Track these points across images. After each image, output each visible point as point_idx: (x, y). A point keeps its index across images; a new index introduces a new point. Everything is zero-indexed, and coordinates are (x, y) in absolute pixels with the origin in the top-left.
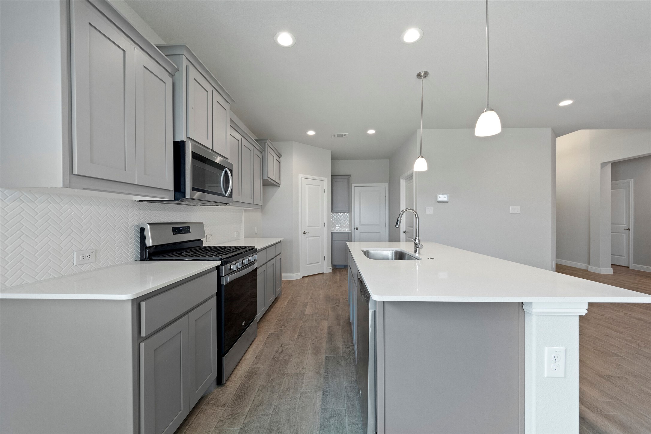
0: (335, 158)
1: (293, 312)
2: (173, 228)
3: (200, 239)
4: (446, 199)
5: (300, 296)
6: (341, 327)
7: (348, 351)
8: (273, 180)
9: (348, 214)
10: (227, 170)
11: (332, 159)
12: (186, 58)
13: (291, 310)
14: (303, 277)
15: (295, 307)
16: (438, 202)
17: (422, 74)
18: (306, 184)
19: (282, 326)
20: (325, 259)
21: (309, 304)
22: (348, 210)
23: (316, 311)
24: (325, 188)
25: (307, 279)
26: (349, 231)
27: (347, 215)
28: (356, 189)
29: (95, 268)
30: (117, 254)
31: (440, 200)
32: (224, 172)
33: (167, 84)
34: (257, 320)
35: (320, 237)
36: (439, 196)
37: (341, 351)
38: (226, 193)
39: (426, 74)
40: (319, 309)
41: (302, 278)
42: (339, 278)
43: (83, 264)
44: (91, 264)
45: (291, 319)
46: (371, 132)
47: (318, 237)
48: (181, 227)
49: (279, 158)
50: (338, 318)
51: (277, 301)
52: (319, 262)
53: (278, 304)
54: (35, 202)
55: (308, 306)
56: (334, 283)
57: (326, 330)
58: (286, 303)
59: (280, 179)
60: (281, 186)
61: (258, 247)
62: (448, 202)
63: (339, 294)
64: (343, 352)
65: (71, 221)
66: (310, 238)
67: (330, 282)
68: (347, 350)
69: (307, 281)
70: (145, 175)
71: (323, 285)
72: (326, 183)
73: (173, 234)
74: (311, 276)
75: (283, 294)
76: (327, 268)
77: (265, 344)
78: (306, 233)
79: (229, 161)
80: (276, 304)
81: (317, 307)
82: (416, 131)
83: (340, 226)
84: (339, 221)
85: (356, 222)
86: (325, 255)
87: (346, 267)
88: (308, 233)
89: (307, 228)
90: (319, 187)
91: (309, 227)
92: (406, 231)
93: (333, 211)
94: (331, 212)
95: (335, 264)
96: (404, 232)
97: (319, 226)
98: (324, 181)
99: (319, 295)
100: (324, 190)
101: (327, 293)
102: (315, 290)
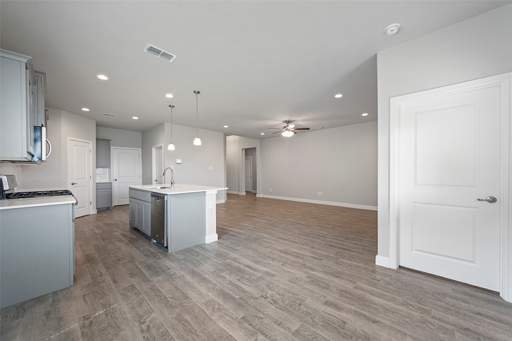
0: (98, 125)
4: (180, 162)
6: (128, 232)
9: (107, 169)
16: (177, 163)
18: (74, 145)
20: (91, 204)
21: (95, 229)
22: (108, 166)
24: (91, 148)
28: (115, 151)
31: (177, 162)
35: (87, 187)
36: (177, 160)
39: (173, 106)
46: (135, 118)
47: (85, 187)
52: (86, 207)
57: (120, 235)
62: (181, 163)
66: (77, 188)
67: (97, 220)
72: (91, 145)
76: (93, 210)
78: (75, 184)
82: (164, 123)
83: (100, 178)
84: (99, 174)
85: (115, 175)
86: (91, 200)
87: (108, 209)
88: (77, 184)
89: (75, 180)
90: (86, 148)
91: (76, 179)
92: (156, 180)
93: (97, 167)
94: (96, 167)
95: (99, 207)
96: (155, 180)
97: (85, 178)
98: (90, 144)
99: (99, 225)
100: (90, 151)
101: (105, 223)
102: (92, 223)
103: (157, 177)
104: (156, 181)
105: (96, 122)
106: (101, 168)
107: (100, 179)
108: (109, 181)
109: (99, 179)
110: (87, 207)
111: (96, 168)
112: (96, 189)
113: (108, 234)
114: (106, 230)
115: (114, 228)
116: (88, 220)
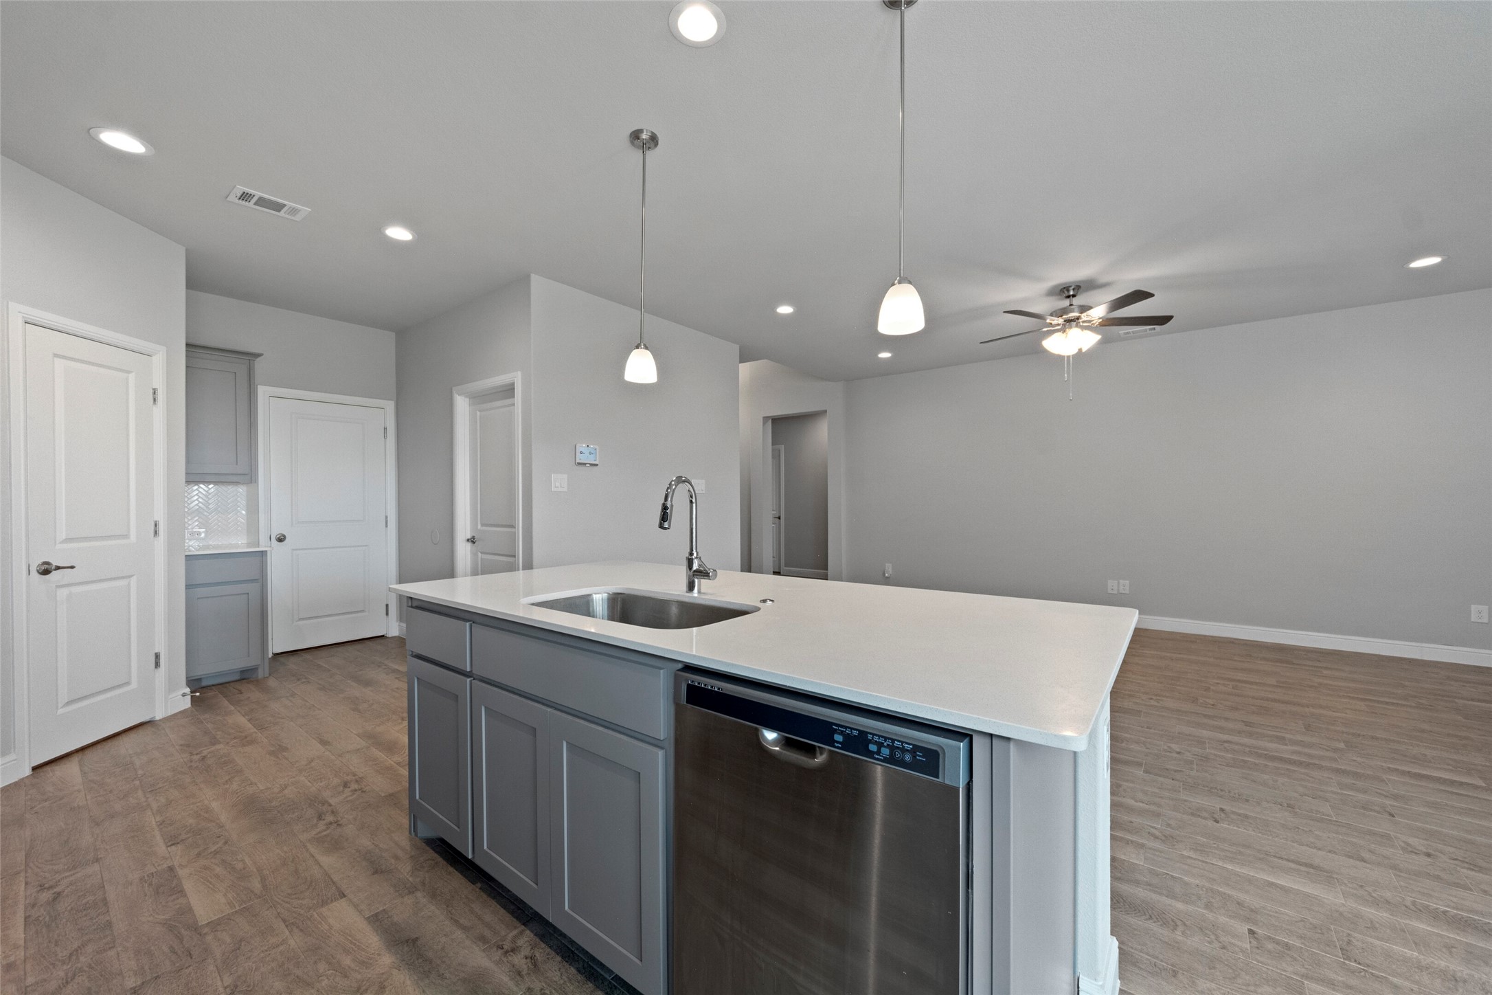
1: (111, 953)
5: (96, 860)
6: (419, 894)
7: (524, 961)
9: (242, 490)
13: (88, 949)
14: (35, 769)
15: (108, 924)
16: (578, 464)
17: (644, 136)
18: (56, 355)
20: (157, 665)
21: (181, 873)
22: (245, 474)
23: (256, 885)
24: (159, 382)
26: (248, 547)
27: (240, 492)
28: (278, 407)
31: (581, 458)
35: (132, 578)
36: (581, 449)
37: (502, 977)
41: (28, 772)
46: (399, 233)
47: (123, 582)
50: (377, 869)
52: (128, 683)
55: (188, 886)
56: (243, 745)
57: (373, 941)
62: (597, 465)
63: (302, 779)
64: (512, 979)
67: (218, 747)
68: (518, 960)
69: (78, 778)
71: (189, 768)
72: (161, 366)
76: (172, 695)
78: (58, 568)
81: (239, 866)
82: (528, 277)
83: (206, 532)
84: (198, 512)
85: (276, 516)
86: (161, 648)
87: (246, 676)
88: (72, 567)
89: (58, 546)
90: (127, 379)
91: (68, 540)
92: (473, 537)
93: (193, 478)
94: (184, 480)
95: (199, 672)
96: (468, 540)
97: (126, 536)
98: (154, 358)
99: (206, 815)
100: (155, 393)
101: (244, 794)
102: (163, 800)
103: (479, 527)
104: (472, 540)
105: (187, 250)
106: (210, 483)
107: (203, 535)
108: (249, 545)
109: (199, 534)
110: (134, 685)
111: (188, 482)
112: (188, 587)
113: (287, 926)
114: (258, 870)
115: (312, 850)
116: (140, 772)
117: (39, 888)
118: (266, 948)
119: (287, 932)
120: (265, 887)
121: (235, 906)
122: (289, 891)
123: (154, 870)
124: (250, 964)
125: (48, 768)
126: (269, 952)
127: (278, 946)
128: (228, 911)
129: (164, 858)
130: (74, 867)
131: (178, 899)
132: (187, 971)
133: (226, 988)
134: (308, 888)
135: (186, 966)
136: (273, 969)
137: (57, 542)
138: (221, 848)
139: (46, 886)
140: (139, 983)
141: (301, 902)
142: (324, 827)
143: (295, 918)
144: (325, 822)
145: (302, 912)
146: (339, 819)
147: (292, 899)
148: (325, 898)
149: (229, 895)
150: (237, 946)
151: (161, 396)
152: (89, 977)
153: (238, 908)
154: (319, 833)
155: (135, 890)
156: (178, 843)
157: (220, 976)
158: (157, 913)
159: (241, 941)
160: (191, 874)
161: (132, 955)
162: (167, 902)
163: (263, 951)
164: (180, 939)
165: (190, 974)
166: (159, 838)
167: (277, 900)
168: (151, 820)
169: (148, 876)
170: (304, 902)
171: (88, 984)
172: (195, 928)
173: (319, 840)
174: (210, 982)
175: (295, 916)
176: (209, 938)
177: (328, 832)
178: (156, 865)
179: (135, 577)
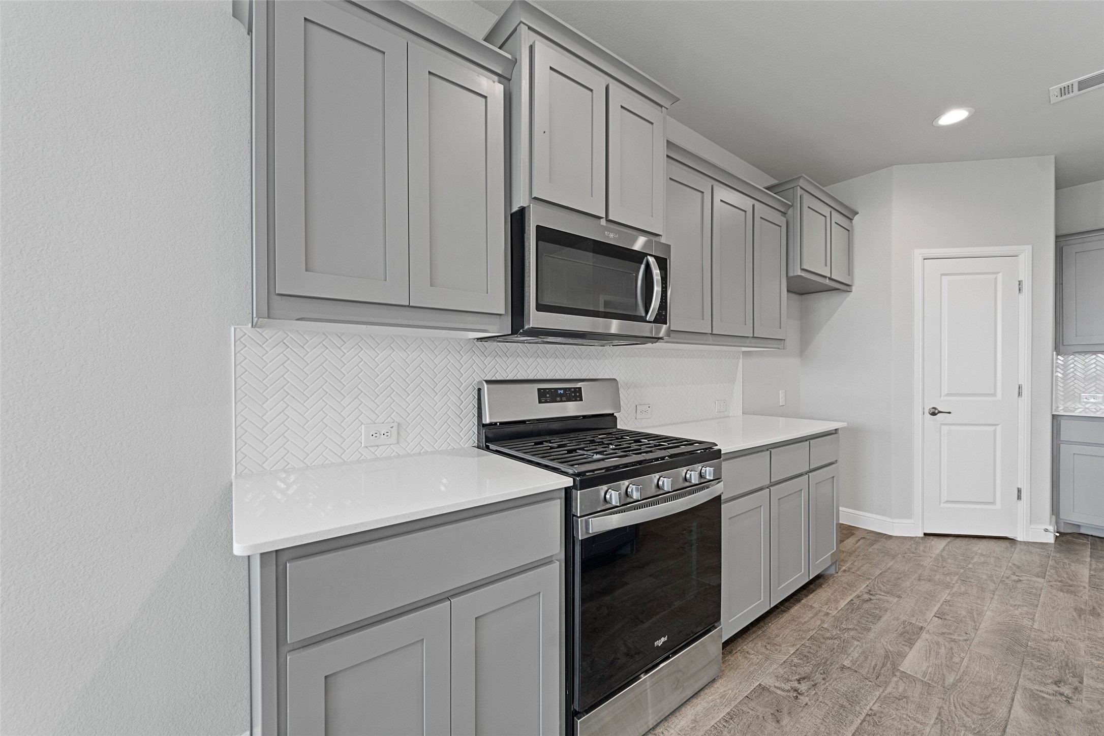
1: (856, 643)
2: (539, 390)
3: (613, 414)
5: (899, 597)
8: (825, 277)
10: (651, 260)
11: (1058, 187)
12: (530, 28)
13: (852, 633)
14: (925, 534)
15: (869, 630)
18: (942, 275)
19: (804, 678)
20: (1019, 498)
21: (924, 635)
23: (951, 679)
24: (1024, 274)
25: (941, 543)
29: (398, 453)
30: (438, 432)
32: (643, 267)
33: (488, 98)
34: (721, 637)
38: (647, 312)
40: (965, 673)
41: (920, 534)
42: (1091, 576)
43: (377, 446)
44: (392, 446)
45: (843, 668)
47: (993, 428)
48: (560, 389)
49: (847, 221)
51: (820, 586)
52: (993, 503)
53: (816, 599)
54: (305, 347)
55: (919, 644)
56: (1061, 590)
58: (842, 604)
59: (850, 272)
60: (854, 289)
61: (725, 447)
63: (1082, 645)
65: (359, 376)
66: (953, 428)
67: (1039, 580)
69: (938, 552)
70: (431, 286)
71: (1002, 581)
72: (1027, 262)
73: (540, 402)
74: (958, 539)
75: (845, 571)
76: (1034, 526)
77: (731, 716)
79: (663, 240)
80: (811, 596)
81: (956, 660)
84: (1096, 378)
86: (1022, 483)
88: (950, 413)
89: (942, 398)
90: (995, 279)
91: (949, 395)
94: (1052, 350)
97: (994, 395)
98: (1020, 256)
99: (975, 616)
100: (1020, 285)
101: (1017, 621)
102: (963, 589)
105: (1057, 159)
109: (1096, 398)
110: (998, 506)
111: (1058, 352)
113: (937, 719)
114: (963, 672)
115: (1018, 696)
116: (970, 566)
117: (868, 591)
118: (911, 715)
119: (932, 722)
120: (954, 685)
121: (925, 678)
122: (966, 703)
123: (914, 622)
124: (894, 713)
125: (932, 538)
126: (909, 719)
127: (918, 722)
128: (919, 676)
129: (926, 621)
130: (888, 593)
131: (906, 646)
132: (868, 683)
133: (871, 709)
134: (980, 715)
135: (871, 680)
136: (900, 729)
137: (942, 395)
138: (960, 640)
139: (871, 592)
140: (848, 666)
141: (964, 716)
142: (1051, 692)
143: (947, 720)
144: (1058, 689)
145: (957, 722)
146: (1075, 698)
147: (961, 709)
148: (983, 732)
149: (930, 669)
150: (901, 697)
151: (1026, 287)
152: (839, 644)
153: (926, 680)
154: (1042, 691)
155: (896, 624)
156: (941, 619)
157: (876, 701)
158: (890, 644)
159: (905, 697)
160: (927, 640)
161: (860, 652)
162: (900, 643)
163: (907, 715)
164: (884, 665)
165: (867, 685)
166: (936, 609)
167: (952, 699)
168: (945, 596)
169: (908, 623)
170: (966, 719)
171: (835, 646)
172: (895, 668)
173: (1034, 696)
174: (869, 699)
175: (950, 719)
176: (895, 679)
177: (1051, 697)
178: (918, 620)
179: (1000, 426)
